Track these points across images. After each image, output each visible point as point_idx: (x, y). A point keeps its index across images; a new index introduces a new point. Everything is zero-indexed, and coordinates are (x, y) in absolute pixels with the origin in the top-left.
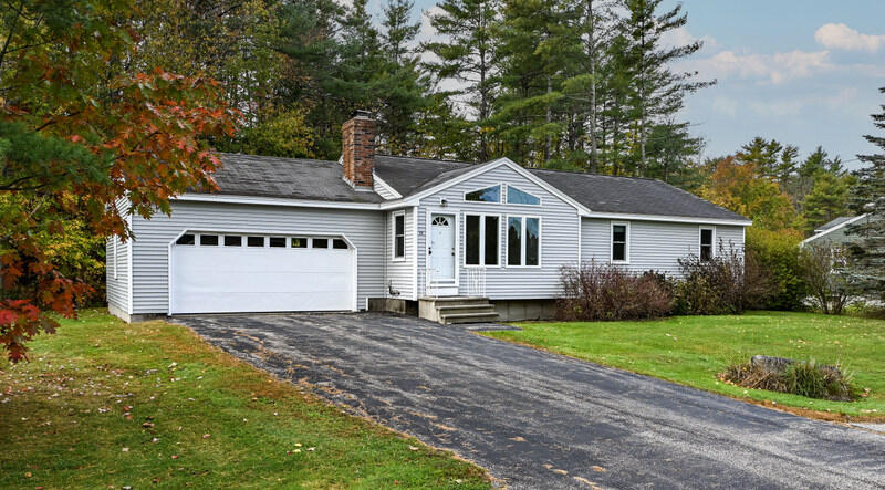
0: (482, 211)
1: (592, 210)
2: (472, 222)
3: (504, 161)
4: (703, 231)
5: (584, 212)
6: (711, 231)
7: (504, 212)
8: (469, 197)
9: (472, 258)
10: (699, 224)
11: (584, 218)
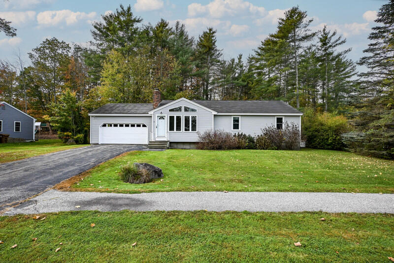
0: (175, 115)
1: (218, 112)
2: (172, 118)
3: (183, 99)
4: (277, 118)
5: (216, 113)
6: (282, 118)
7: (183, 115)
8: (170, 110)
9: (171, 128)
10: (275, 116)
11: (215, 115)
